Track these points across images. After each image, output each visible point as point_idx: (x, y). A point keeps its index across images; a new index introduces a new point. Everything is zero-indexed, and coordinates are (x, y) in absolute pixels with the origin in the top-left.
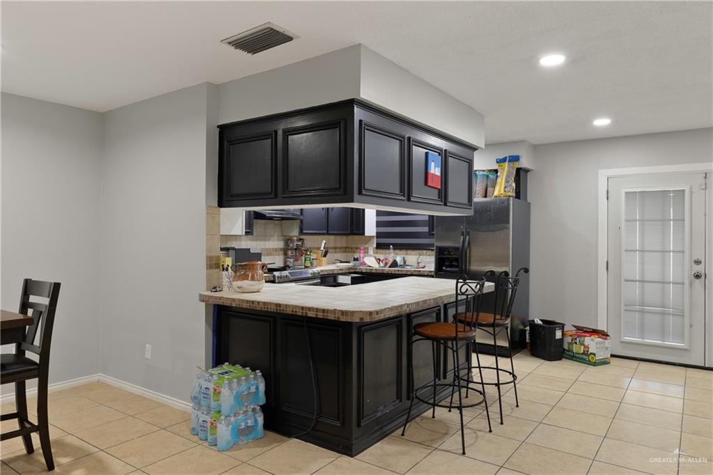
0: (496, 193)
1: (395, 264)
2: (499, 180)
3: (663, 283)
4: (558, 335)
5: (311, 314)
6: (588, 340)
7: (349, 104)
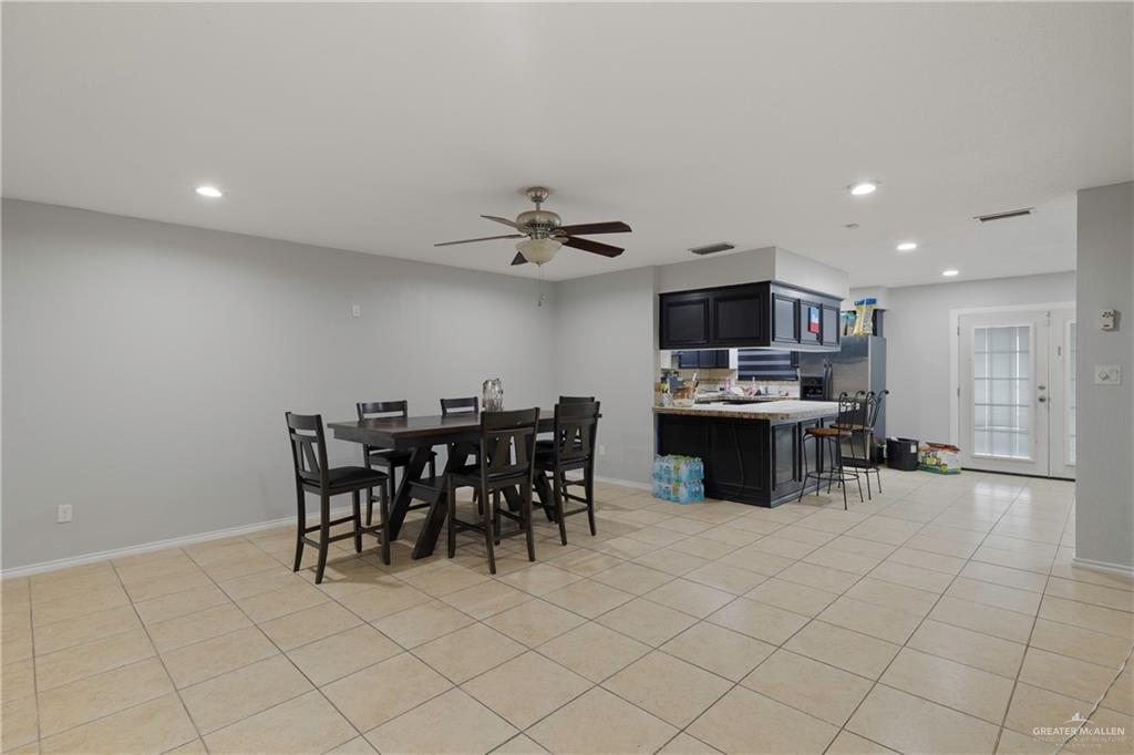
0: (855, 331)
1: (759, 393)
2: (858, 321)
3: (1011, 406)
4: (913, 449)
5: (746, 417)
6: (940, 453)
7: (767, 284)
